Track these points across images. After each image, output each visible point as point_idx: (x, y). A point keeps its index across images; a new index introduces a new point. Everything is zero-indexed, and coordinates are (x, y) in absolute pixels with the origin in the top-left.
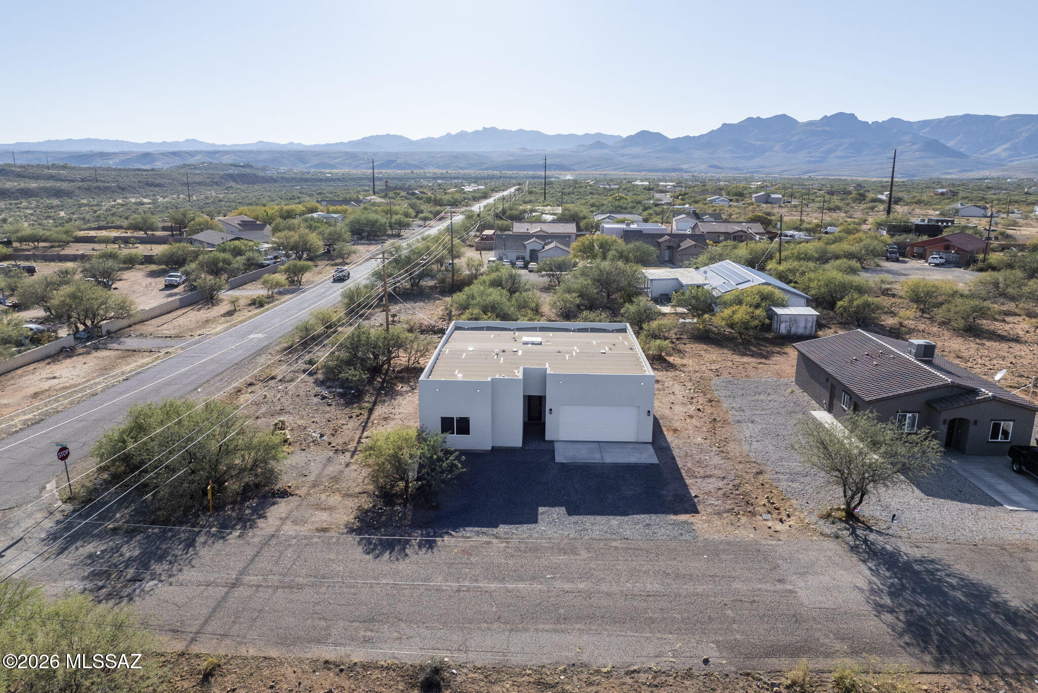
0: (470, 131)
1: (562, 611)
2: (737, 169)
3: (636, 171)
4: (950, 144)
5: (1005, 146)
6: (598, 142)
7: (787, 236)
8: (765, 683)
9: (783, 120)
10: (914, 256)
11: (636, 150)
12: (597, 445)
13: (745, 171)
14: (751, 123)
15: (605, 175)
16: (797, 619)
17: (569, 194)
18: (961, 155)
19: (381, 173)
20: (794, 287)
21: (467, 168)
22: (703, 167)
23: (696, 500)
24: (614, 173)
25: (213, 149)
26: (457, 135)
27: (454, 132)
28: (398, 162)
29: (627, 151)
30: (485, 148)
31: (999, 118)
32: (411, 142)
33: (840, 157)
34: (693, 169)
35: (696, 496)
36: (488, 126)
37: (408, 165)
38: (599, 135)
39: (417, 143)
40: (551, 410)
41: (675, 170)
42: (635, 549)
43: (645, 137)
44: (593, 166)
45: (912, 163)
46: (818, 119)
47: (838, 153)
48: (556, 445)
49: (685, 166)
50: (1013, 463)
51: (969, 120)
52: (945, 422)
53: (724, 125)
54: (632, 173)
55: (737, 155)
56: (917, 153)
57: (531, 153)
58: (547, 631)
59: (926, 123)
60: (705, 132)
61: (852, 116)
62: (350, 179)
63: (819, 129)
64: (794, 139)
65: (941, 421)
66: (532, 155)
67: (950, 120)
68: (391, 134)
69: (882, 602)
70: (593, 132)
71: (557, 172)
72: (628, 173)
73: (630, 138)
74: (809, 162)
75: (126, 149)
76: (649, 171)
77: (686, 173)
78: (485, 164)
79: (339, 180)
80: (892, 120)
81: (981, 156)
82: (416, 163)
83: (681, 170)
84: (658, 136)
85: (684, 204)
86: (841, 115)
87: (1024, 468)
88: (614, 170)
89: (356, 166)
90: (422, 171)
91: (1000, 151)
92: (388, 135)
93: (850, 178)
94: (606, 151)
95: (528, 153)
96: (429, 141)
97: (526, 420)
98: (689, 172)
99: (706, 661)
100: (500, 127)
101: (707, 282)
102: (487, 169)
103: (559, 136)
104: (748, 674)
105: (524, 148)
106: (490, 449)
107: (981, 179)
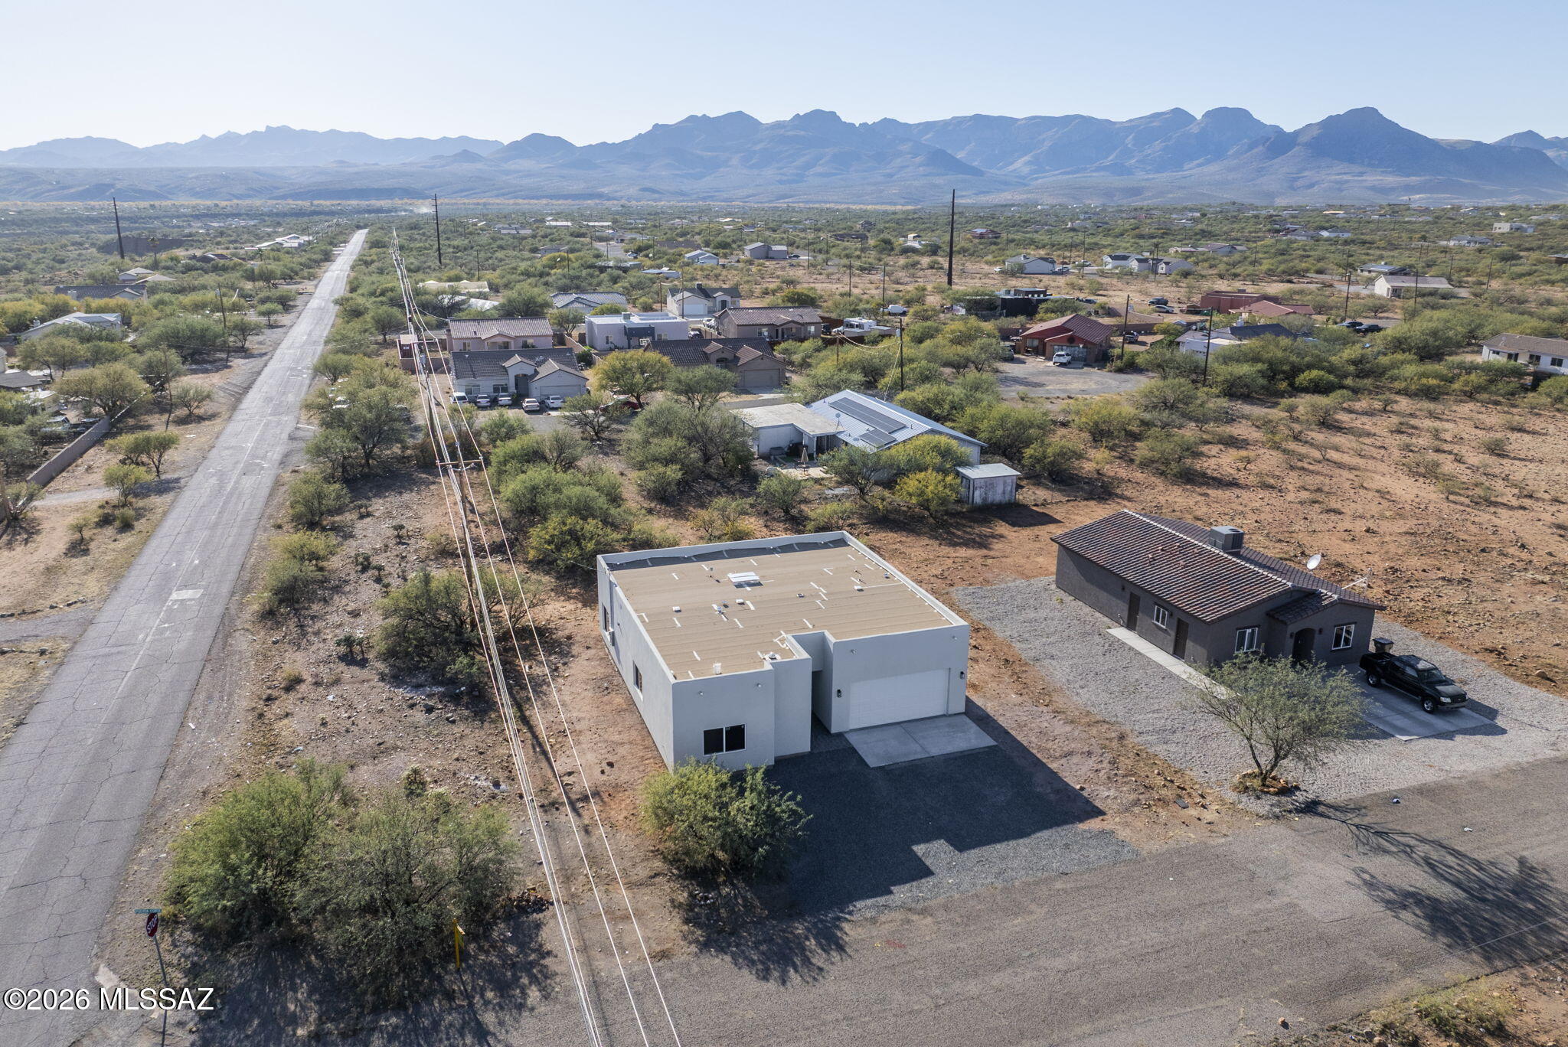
0: (243, 133)
1: (1084, 1001)
2: (682, 194)
3: (533, 198)
4: (960, 155)
5: (1026, 158)
6: (466, 150)
7: (852, 326)
8: (1358, 1034)
9: (739, 120)
10: (1028, 352)
11: (525, 164)
12: (898, 728)
13: (695, 196)
14: (695, 123)
15: (485, 204)
16: (1326, 941)
17: (465, 249)
18: (976, 172)
19: (93, 209)
20: (953, 428)
21: (249, 196)
22: (633, 191)
23: (1085, 793)
24: (498, 201)
26: (219, 138)
27: (214, 134)
28: (118, 186)
29: (511, 166)
30: (270, 161)
31: (1014, 120)
32: (134, 151)
33: (822, 175)
34: (618, 194)
35: (1082, 789)
36: (274, 125)
37: (143, 194)
39: (148, 152)
40: (839, 691)
41: (591, 196)
42: (1089, 887)
43: (538, 144)
44: (462, 191)
45: (916, 183)
47: (819, 169)
48: (850, 740)
49: (605, 190)
50: (1368, 675)
51: (980, 122)
52: (1291, 636)
53: (656, 126)
54: (526, 201)
55: (680, 172)
57: (356, 169)
58: (1090, 1035)
59: (928, 126)
60: (629, 137)
61: (833, 115)
62: (36, 221)
63: (790, 133)
64: (758, 147)
65: (1288, 636)
66: (356, 173)
67: (958, 122)
68: (95, 136)
69: (1387, 897)
70: (453, 135)
71: (406, 200)
72: (520, 201)
73: (515, 145)
74: (780, 182)
76: (552, 197)
77: (608, 200)
78: (277, 188)
79: (13, 223)
80: (886, 122)
81: (998, 172)
82: (152, 188)
83: (600, 196)
84: (559, 143)
85: (660, 267)
86: (817, 114)
87: (1383, 681)
88: (497, 196)
89: (36, 195)
90: (169, 203)
91: (1020, 165)
92: (89, 138)
93: (843, 206)
94: (479, 166)
95: (350, 170)
96: (168, 150)
98: (614, 199)
99: (1285, 1025)
100: (296, 126)
101: (840, 429)
102: (284, 197)
103: (399, 141)
104: (1335, 1028)
105: (342, 162)
106: (774, 763)
107: (1006, 206)
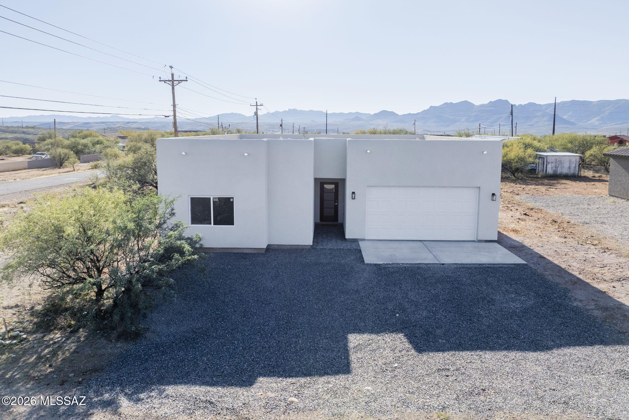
4: (565, 117)
5: (597, 118)
9: (466, 104)
11: (380, 121)
12: (418, 243)
14: (448, 106)
18: (572, 123)
25: (127, 121)
29: (374, 122)
38: (357, 113)
40: (354, 193)
45: (543, 128)
46: (486, 103)
48: (362, 245)
51: (575, 103)
53: (431, 107)
55: (440, 124)
56: (546, 122)
57: (317, 123)
60: (420, 111)
61: (506, 101)
63: (487, 109)
64: (473, 115)
66: (317, 125)
75: (75, 121)
80: (530, 104)
81: (583, 124)
86: (499, 101)
91: (594, 121)
94: (362, 122)
95: (315, 124)
97: (318, 221)
100: (299, 109)
105: (313, 121)
106: (265, 247)
